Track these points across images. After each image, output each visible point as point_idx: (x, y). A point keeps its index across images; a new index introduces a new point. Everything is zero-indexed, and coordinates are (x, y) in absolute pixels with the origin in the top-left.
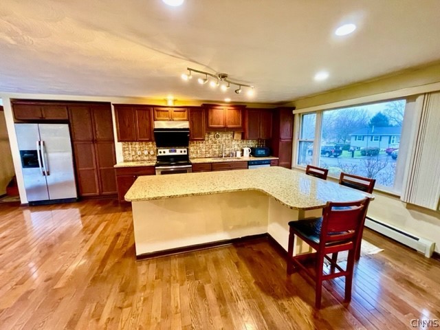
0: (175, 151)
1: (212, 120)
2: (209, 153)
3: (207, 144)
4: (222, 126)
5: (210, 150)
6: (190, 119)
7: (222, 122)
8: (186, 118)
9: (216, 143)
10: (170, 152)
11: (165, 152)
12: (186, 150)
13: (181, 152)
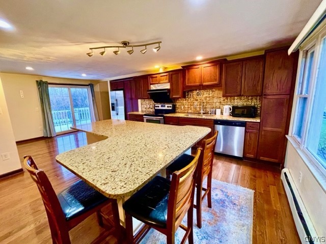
0: (164, 106)
1: (188, 79)
2: (191, 109)
3: (189, 101)
4: (198, 84)
5: (192, 107)
6: (171, 81)
7: (198, 80)
8: (167, 81)
9: (197, 100)
10: (162, 106)
11: (158, 107)
12: (171, 105)
13: (168, 107)
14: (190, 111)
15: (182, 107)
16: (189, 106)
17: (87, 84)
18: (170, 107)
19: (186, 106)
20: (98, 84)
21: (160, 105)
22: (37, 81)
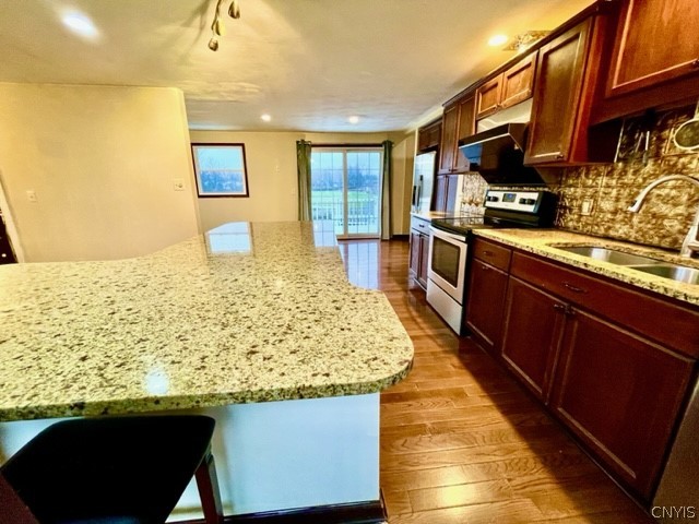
0: (513, 199)
8: (526, 90)
10: (506, 198)
11: (496, 199)
12: (534, 196)
13: (523, 201)
14: (621, 230)
15: (586, 207)
16: (622, 204)
17: (380, 141)
18: (532, 202)
19: (607, 205)
20: (405, 141)
21: (500, 195)
22: (298, 142)
